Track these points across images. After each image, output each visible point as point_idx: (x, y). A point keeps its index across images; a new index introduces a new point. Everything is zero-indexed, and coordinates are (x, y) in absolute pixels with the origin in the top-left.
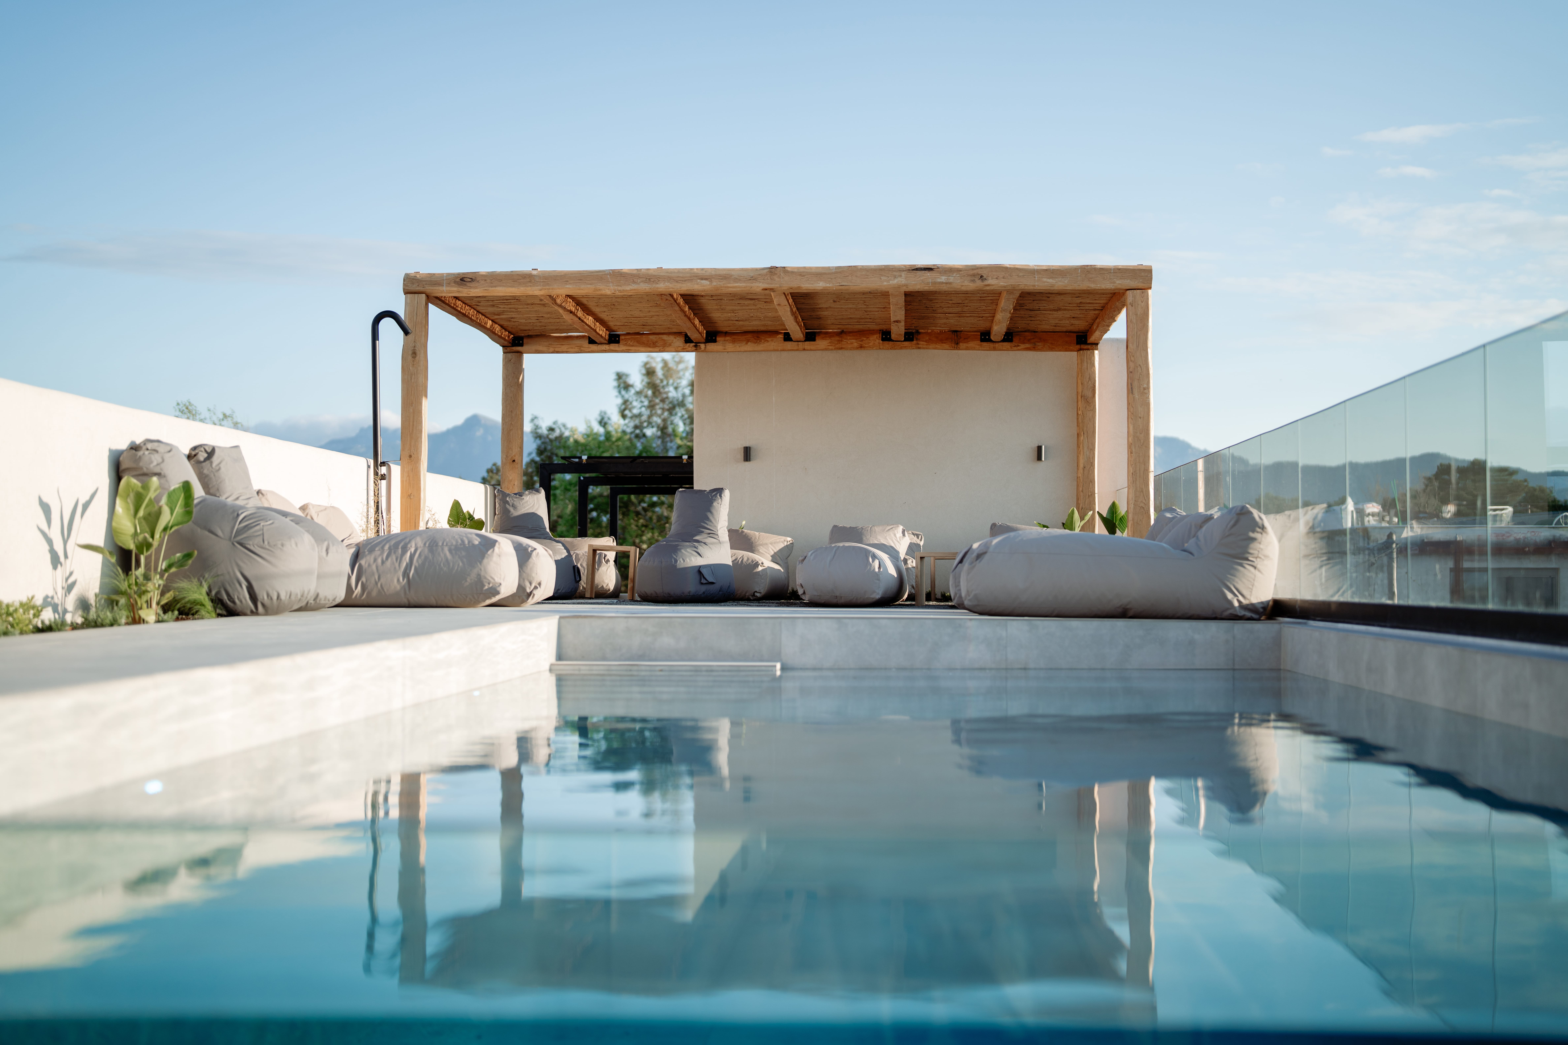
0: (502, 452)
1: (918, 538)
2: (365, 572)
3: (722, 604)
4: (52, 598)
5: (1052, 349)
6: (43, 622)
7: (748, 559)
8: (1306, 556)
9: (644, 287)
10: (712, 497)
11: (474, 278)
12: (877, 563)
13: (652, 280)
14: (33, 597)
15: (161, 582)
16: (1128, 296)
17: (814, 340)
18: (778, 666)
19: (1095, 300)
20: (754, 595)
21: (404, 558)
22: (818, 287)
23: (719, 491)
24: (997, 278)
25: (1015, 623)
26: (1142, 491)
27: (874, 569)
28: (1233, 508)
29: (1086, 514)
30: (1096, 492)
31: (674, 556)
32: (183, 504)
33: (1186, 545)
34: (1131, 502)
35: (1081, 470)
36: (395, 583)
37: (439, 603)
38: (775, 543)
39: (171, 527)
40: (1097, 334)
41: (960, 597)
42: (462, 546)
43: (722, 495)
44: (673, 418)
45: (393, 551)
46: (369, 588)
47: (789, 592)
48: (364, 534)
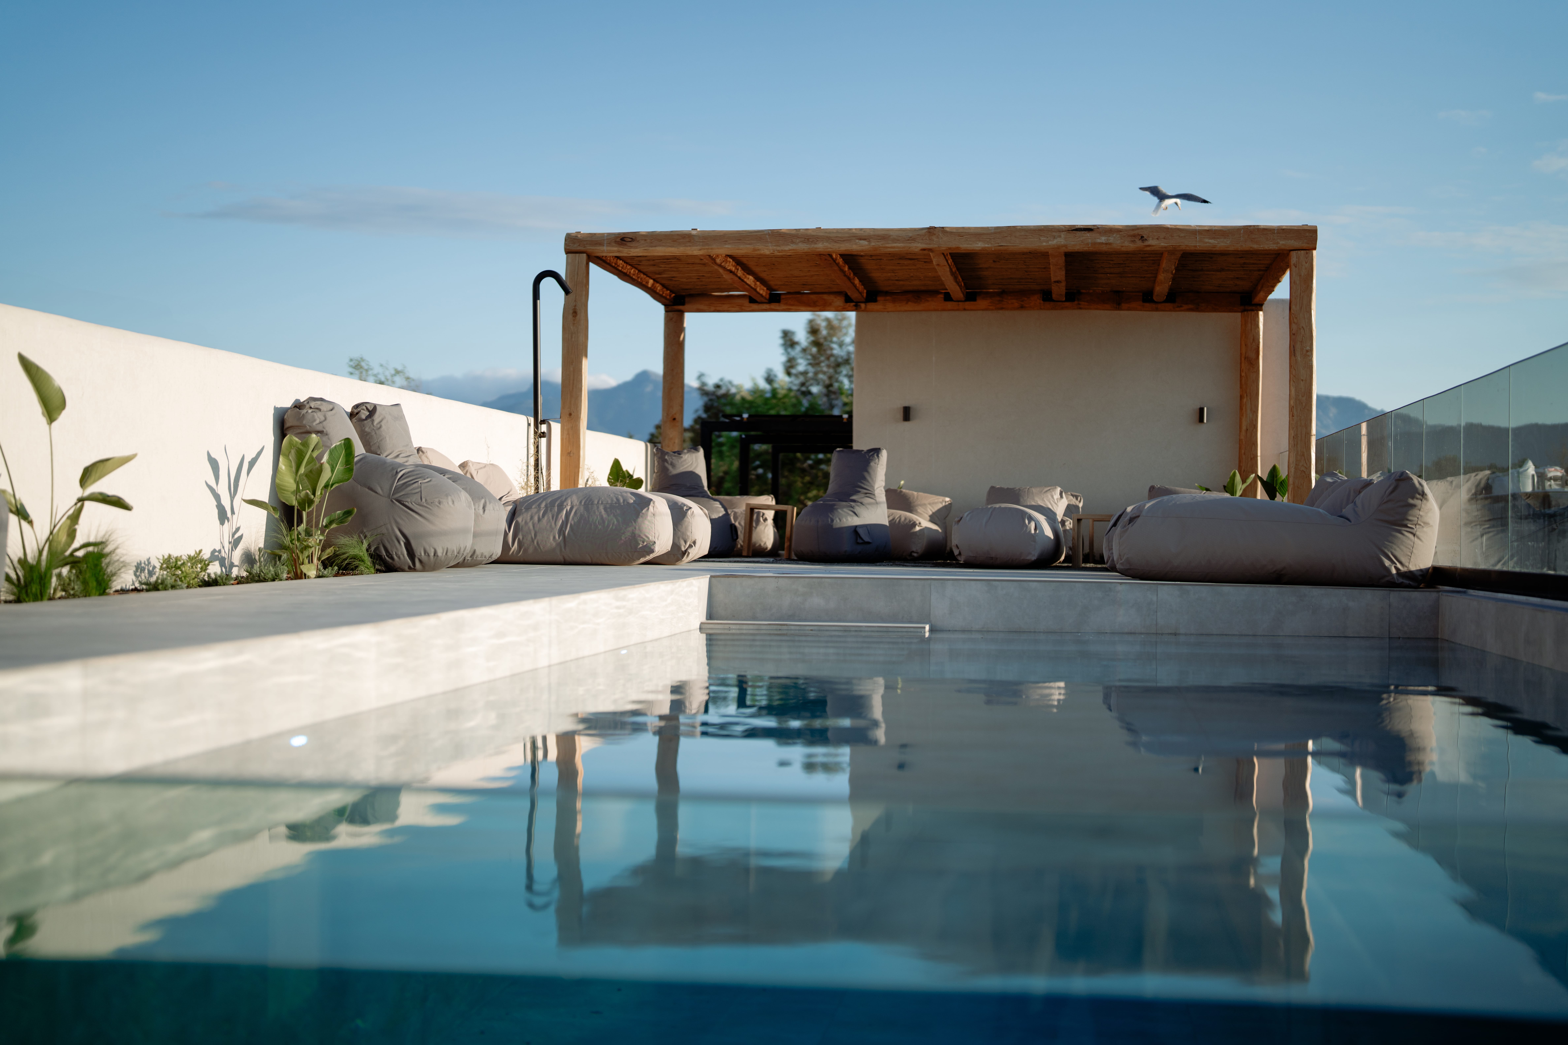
0: (664, 410)
1: (1077, 499)
2: (522, 529)
3: (878, 564)
4: (220, 551)
5: (1215, 310)
6: (209, 575)
7: (906, 519)
8: (1467, 524)
9: (802, 247)
10: (870, 457)
11: (634, 238)
12: (1033, 525)
13: (811, 240)
14: (200, 551)
15: (321, 537)
16: (1292, 257)
17: (975, 300)
18: (927, 627)
19: (1260, 260)
20: (911, 555)
21: (560, 516)
22: (977, 247)
23: (876, 451)
24: (1157, 239)
25: (1165, 587)
26: (1303, 455)
27: (1030, 531)
28: (1394, 473)
29: (1247, 477)
30: (1259, 454)
31: (831, 516)
32: (344, 460)
33: (1344, 510)
34: (1292, 466)
35: (1243, 433)
36: (551, 540)
37: (594, 561)
38: (933, 503)
39: (332, 485)
40: (1262, 294)
41: (1113, 560)
42: (617, 505)
43: (880, 455)
44: (837, 376)
45: (549, 509)
46: (526, 545)
47: (947, 552)
48: (524, 491)
